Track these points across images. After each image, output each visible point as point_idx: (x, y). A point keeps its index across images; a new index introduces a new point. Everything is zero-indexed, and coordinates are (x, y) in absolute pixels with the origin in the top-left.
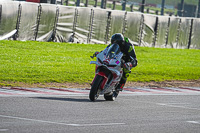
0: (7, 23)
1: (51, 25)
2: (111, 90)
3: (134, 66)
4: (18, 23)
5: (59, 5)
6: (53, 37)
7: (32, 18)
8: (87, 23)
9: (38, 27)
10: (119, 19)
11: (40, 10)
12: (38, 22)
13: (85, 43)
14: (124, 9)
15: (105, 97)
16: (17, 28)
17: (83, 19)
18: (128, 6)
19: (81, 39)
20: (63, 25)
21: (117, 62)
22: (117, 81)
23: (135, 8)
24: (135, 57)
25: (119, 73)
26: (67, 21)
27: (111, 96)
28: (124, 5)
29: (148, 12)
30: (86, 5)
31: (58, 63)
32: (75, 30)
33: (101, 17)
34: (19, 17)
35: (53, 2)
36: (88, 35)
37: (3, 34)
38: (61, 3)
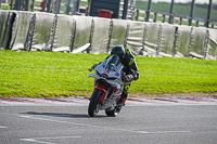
0: (81, 38)
1: (123, 39)
3: (135, 79)
4: (91, 37)
7: (104, 32)
9: (109, 41)
10: (185, 33)
11: (112, 25)
12: (110, 37)
13: (154, 56)
14: (190, 24)
15: (106, 113)
16: (90, 42)
17: (152, 34)
18: (194, 22)
21: (117, 74)
22: (118, 94)
23: (200, 23)
25: (119, 87)
26: (136, 35)
27: (113, 111)
28: (190, 21)
29: (212, 27)
30: (155, 21)
32: (145, 44)
33: (169, 32)
34: (92, 31)
35: (124, 18)
36: (157, 49)
37: (76, 48)
38: (131, 19)
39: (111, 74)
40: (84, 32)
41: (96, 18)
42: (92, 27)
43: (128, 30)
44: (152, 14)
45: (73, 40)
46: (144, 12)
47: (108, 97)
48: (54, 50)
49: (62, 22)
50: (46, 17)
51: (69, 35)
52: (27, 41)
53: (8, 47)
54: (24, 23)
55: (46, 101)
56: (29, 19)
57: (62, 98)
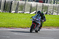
0: (33, 9)
2: (37, 29)
3: (45, 21)
5: (49, 4)
6: (47, 13)
7: (41, 7)
8: (57, 9)
9: (42, 10)
11: (43, 5)
12: (42, 9)
13: (56, 15)
15: (35, 31)
16: (36, 10)
17: (56, 8)
19: (55, 14)
20: (50, 10)
21: (39, 20)
22: (39, 26)
24: (45, 18)
25: (40, 23)
26: (51, 8)
27: (37, 31)
30: (57, 4)
31: (48, 21)
32: (53, 11)
35: (47, 3)
36: (57, 13)
37: (32, 12)
38: (49, 3)
39: (37, 20)
40: (34, 7)
41: (38, 3)
42: (37, 6)
43: (48, 7)
44: (56, 1)
45: (31, 10)
46: (53, 1)
47: (36, 27)
48: (25, 13)
49: (27, 4)
50: (22, 2)
51: (29, 8)
52: (16, 10)
53: (10, 12)
54: (15, 4)
55: (22, 29)
56: (17, 3)
57: (27, 28)
